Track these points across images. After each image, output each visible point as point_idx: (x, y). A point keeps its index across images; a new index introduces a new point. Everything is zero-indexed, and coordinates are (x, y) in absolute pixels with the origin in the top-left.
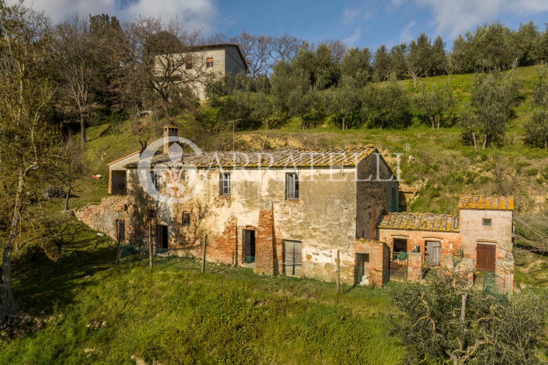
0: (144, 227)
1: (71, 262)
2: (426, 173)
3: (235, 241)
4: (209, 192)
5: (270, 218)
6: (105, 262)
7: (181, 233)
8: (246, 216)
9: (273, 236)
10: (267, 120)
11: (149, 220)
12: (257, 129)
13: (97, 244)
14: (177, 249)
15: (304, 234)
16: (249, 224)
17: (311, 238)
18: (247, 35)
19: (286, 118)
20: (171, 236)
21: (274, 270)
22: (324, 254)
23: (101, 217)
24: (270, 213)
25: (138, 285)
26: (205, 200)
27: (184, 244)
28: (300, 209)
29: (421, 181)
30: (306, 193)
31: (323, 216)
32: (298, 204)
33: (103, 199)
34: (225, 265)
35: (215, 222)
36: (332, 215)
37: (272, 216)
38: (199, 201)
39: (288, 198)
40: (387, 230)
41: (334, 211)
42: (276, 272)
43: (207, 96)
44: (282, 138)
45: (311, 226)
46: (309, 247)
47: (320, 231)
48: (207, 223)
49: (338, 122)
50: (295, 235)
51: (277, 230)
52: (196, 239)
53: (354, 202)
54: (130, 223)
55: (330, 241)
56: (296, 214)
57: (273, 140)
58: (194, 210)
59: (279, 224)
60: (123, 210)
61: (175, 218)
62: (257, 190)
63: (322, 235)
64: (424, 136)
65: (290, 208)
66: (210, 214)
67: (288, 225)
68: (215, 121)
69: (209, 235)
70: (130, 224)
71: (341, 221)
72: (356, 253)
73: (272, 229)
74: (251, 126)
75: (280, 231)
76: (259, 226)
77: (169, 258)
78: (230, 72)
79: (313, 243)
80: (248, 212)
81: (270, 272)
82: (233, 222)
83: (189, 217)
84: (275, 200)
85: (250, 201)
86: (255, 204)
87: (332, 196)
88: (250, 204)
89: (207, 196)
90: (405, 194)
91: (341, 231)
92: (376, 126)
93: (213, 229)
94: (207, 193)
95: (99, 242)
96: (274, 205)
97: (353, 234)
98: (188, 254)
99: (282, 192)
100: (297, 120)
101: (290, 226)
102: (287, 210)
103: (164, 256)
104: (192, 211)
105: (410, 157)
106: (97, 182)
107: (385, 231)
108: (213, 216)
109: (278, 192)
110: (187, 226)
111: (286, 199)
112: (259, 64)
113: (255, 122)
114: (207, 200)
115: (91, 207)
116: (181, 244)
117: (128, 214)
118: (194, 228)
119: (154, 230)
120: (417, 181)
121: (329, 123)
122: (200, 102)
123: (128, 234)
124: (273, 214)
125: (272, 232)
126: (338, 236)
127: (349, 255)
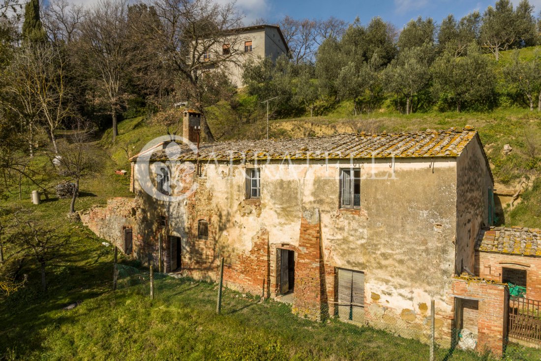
0: (154, 237)
1: (59, 282)
2: (532, 168)
3: (266, 264)
4: (232, 195)
5: (316, 235)
6: (102, 283)
7: (197, 248)
8: (281, 230)
9: (320, 262)
10: (312, 106)
11: (159, 229)
12: (300, 117)
13: (99, 257)
14: (193, 270)
15: (368, 261)
16: (286, 241)
17: (379, 268)
18: (290, 20)
19: (334, 103)
20: (185, 251)
21: (321, 313)
22: (401, 295)
23: (107, 222)
24: (316, 227)
25: (129, 327)
26: (227, 205)
27: (201, 263)
28: (361, 224)
29: (524, 180)
30: (372, 199)
31: (399, 236)
32: (359, 215)
33: (109, 201)
34: (252, 297)
35: (240, 235)
36: (415, 235)
37: (319, 232)
38: (219, 207)
39: (342, 206)
40: (492, 255)
41: (418, 228)
42: (324, 316)
43: (245, 82)
44: (330, 125)
45: (379, 249)
46: (376, 282)
47: (394, 259)
48: (230, 237)
49: (400, 105)
50: (354, 263)
51: (326, 252)
52: (215, 257)
53: (452, 215)
54: (139, 231)
55: (410, 275)
56: (356, 230)
57: (319, 128)
58: (213, 219)
59: (330, 244)
60: (130, 215)
61: (190, 228)
62: (297, 193)
63: (397, 265)
64: (521, 118)
65: (347, 222)
66: (234, 225)
67: (343, 246)
68: (252, 109)
69: (232, 254)
70: (138, 233)
71: (430, 244)
72: (455, 298)
73: (319, 251)
74: (292, 113)
75: (331, 254)
76: (300, 245)
77: (182, 281)
78: (270, 56)
79: (383, 277)
80: (285, 224)
81: (317, 317)
82: (264, 237)
83: (206, 228)
84: (323, 209)
85: (288, 209)
86: (294, 213)
87: (414, 204)
88: (286, 212)
89: (229, 200)
90: (500, 197)
91: (429, 262)
92: (450, 109)
93: (237, 245)
94: (230, 196)
95: (103, 254)
96: (323, 215)
97: (450, 266)
98: (205, 277)
99: (333, 197)
100: (348, 105)
101: (346, 248)
102: (341, 223)
103: (176, 277)
104: (210, 220)
105: (506, 147)
106: (121, 178)
107: (489, 256)
108: (237, 227)
109: (327, 197)
110: (205, 239)
111: (340, 207)
112: (303, 51)
113: (297, 109)
114: (229, 205)
115: (97, 209)
116: (197, 262)
117: (136, 219)
118: (213, 242)
119: (165, 243)
120: (518, 180)
121: (388, 107)
122: (237, 90)
123: (136, 245)
124: (320, 228)
125: (319, 255)
126: (425, 269)
127: (443, 300)
